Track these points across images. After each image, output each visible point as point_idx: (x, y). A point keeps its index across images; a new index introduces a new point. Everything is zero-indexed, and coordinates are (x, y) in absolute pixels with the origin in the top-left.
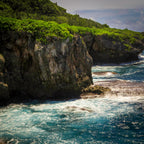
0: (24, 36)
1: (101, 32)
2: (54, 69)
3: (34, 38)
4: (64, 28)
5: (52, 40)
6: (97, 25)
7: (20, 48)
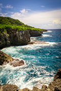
0: (14, 30)
1: (32, 29)
2: (21, 38)
3: (16, 30)
4: (24, 28)
5: (21, 31)
6: (32, 27)
7: (13, 33)
